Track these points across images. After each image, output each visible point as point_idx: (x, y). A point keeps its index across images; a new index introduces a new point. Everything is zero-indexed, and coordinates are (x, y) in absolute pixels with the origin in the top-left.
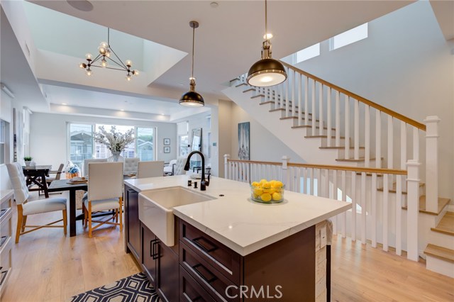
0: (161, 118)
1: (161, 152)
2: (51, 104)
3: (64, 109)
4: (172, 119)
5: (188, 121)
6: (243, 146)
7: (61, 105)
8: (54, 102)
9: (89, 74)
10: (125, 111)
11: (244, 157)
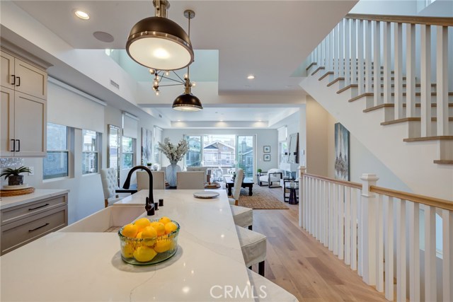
0: (259, 125)
1: (261, 160)
2: (172, 122)
3: (180, 125)
4: (270, 126)
5: (286, 126)
6: (341, 155)
7: (177, 122)
8: (174, 120)
9: (157, 94)
10: (224, 121)
11: (342, 170)
